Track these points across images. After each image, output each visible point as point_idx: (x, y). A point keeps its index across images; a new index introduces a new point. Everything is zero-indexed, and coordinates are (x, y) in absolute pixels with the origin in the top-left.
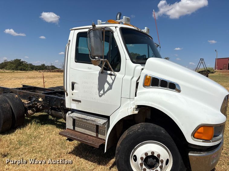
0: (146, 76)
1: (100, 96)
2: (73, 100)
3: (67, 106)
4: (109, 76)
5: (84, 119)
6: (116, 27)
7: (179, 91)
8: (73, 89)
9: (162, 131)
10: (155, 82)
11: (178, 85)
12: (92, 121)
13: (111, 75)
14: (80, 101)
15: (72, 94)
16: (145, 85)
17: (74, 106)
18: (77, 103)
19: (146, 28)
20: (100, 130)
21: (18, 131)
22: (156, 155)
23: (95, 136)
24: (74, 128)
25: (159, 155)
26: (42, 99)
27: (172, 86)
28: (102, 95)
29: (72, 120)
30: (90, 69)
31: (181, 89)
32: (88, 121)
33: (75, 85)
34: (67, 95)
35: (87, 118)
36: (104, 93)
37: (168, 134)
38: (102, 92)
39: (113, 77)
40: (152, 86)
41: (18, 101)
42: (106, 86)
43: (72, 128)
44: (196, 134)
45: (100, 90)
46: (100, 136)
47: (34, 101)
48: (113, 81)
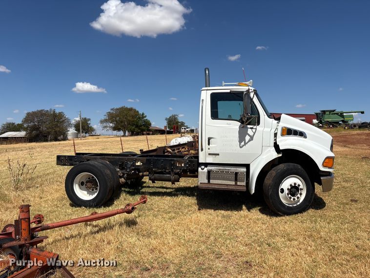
0: (282, 128)
1: (241, 147)
2: (209, 154)
3: (201, 160)
4: (249, 129)
7: (305, 137)
8: (209, 144)
10: (289, 132)
11: (304, 133)
13: (252, 128)
14: (218, 154)
15: (209, 149)
16: (282, 135)
17: (210, 160)
18: (214, 156)
20: (239, 178)
22: (297, 185)
23: (234, 184)
24: (209, 181)
25: (299, 185)
26: (142, 162)
27: (301, 134)
28: (243, 146)
29: (206, 173)
30: (230, 124)
31: (307, 136)
33: (212, 140)
34: (202, 150)
36: (245, 144)
37: (303, 169)
38: (243, 143)
39: (254, 130)
40: (288, 135)
42: (247, 138)
43: (206, 181)
44: (325, 164)
45: (240, 142)
46: (239, 183)
48: (254, 133)
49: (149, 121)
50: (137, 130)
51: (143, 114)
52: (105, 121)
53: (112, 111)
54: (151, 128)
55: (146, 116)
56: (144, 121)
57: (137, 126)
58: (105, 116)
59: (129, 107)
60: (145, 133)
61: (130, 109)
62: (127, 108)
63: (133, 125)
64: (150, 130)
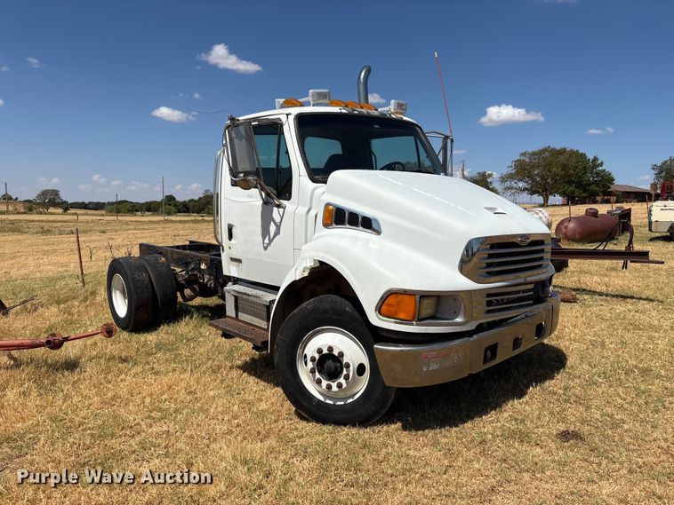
0: (327, 205)
1: (265, 248)
2: (231, 260)
3: (226, 271)
4: (275, 209)
5: (245, 294)
6: (287, 115)
7: (378, 232)
8: (230, 237)
9: (347, 309)
10: (339, 217)
11: (376, 221)
12: (257, 297)
13: (279, 206)
14: (240, 261)
15: (230, 248)
16: (326, 225)
17: (234, 271)
18: (237, 263)
19: (393, 101)
21: (164, 328)
22: (336, 353)
24: (237, 314)
25: (341, 354)
26: (206, 264)
27: (367, 223)
28: (268, 245)
29: (233, 298)
31: (383, 228)
32: (250, 298)
33: (234, 230)
34: (223, 251)
35: (250, 293)
36: (271, 241)
38: (267, 241)
39: (281, 210)
40: (336, 224)
41: (164, 269)
42: (273, 228)
43: (234, 315)
44: (384, 308)
45: (263, 236)
47: (193, 269)
48: (282, 218)
49: (610, 174)
50: (578, 192)
51: (595, 159)
52: (510, 177)
53: (522, 158)
54: (613, 188)
55: (602, 163)
56: (598, 174)
57: (580, 185)
58: (508, 167)
59: (558, 148)
60: (599, 198)
61: (560, 151)
62: (553, 150)
63: (569, 183)
64: (611, 194)
